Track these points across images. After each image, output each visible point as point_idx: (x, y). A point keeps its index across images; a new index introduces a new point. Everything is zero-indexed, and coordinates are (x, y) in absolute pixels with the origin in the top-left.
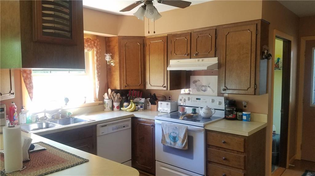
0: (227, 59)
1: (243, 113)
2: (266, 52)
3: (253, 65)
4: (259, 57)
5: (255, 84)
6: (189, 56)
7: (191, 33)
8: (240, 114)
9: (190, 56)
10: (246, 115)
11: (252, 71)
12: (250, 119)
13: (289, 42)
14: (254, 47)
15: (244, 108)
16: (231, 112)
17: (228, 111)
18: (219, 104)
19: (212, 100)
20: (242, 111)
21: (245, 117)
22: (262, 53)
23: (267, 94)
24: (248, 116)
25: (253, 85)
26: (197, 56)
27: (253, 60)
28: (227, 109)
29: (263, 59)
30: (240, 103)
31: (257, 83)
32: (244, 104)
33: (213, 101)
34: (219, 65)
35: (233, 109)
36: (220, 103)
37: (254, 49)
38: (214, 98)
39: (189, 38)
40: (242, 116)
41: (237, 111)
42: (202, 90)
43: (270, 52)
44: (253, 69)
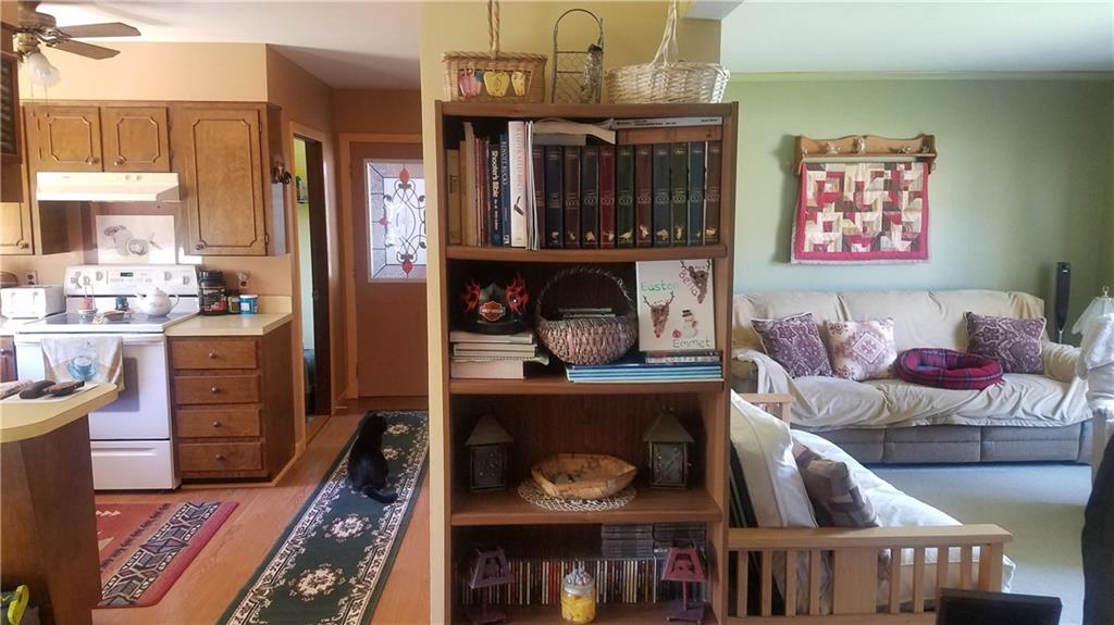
0: (199, 178)
1: (242, 296)
2: (280, 168)
3: (258, 194)
4: (268, 178)
5: (266, 234)
6: (100, 165)
7: (99, 109)
8: (235, 300)
9: (102, 165)
10: (247, 301)
11: (257, 208)
12: (257, 309)
13: (319, 144)
14: (256, 156)
15: (241, 287)
16: (214, 298)
17: (209, 295)
18: (184, 283)
19: (166, 273)
20: (237, 293)
21: (245, 307)
22: (274, 171)
23: (289, 255)
24: (253, 303)
25: (261, 237)
26: (123, 166)
27: (258, 185)
28: (205, 292)
29: (275, 182)
30: (233, 275)
31: (268, 231)
32: (241, 278)
33: (168, 276)
34: (183, 191)
35: (219, 290)
36: (186, 281)
37: (257, 162)
38: (168, 269)
39: (94, 119)
40: (239, 303)
41: (227, 294)
42: (133, 252)
43: (287, 169)
44: (259, 202)
